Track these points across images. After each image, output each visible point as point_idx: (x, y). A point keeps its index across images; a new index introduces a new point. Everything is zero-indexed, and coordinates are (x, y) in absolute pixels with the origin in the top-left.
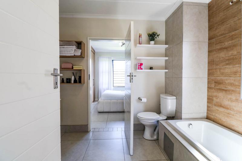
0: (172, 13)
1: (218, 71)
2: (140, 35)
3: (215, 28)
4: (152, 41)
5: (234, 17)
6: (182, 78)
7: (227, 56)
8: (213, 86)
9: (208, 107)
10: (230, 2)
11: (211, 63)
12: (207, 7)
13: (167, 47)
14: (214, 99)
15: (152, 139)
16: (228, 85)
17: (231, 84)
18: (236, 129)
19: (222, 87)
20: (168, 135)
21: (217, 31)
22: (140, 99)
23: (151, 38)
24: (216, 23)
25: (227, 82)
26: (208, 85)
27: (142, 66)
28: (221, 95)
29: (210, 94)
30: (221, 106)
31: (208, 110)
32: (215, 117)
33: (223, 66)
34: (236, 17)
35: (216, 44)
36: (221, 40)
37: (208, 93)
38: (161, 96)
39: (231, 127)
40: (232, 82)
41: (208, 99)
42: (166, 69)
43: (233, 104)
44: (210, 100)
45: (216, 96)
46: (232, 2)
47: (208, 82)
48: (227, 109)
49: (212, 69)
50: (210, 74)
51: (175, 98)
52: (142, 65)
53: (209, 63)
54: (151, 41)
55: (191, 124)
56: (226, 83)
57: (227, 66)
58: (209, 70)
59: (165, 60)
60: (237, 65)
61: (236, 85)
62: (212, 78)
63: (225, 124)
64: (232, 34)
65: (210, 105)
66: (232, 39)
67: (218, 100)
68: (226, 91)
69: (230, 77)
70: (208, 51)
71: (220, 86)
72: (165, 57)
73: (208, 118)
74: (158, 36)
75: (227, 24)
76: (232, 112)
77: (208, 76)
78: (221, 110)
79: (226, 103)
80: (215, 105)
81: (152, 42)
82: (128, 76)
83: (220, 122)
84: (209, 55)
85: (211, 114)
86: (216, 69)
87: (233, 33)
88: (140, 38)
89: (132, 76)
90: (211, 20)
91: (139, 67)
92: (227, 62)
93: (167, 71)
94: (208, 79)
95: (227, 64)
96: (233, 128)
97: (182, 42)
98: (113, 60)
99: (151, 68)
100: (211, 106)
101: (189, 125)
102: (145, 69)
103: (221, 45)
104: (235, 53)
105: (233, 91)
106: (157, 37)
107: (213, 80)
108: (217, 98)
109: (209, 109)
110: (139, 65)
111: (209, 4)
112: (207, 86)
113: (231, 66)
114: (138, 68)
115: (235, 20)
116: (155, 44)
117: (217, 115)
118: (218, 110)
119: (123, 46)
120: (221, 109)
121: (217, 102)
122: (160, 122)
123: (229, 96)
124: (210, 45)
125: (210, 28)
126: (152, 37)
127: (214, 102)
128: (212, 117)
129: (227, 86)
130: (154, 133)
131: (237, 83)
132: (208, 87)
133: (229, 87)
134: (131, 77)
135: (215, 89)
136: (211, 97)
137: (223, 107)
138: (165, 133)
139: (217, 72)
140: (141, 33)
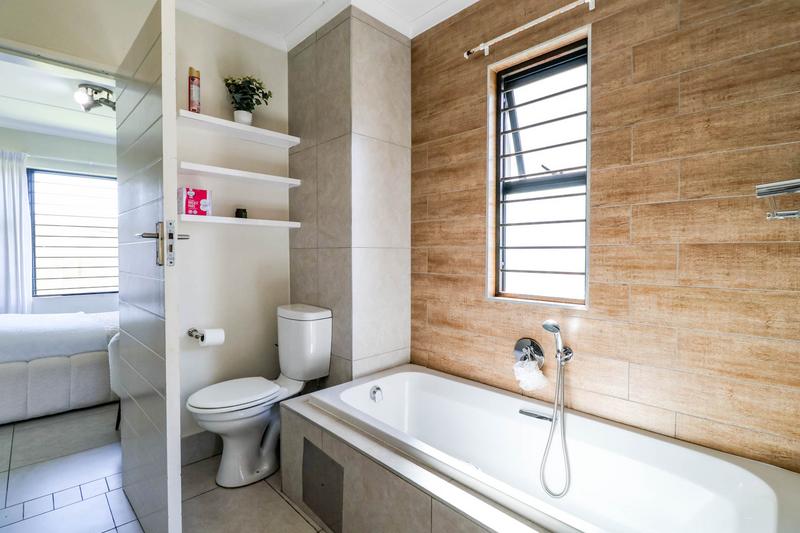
0: (314, 31)
1: (437, 229)
2: (195, 75)
3: (428, 112)
4: (244, 109)
5: (472, 93)
6: (350, 248)
7: (456, 190)
8: (424, 269)
9: (414, 329)
10: (463, 50)
11: (419, 207)
12: (409, 50)
13: (298, 146)
14: (429, 305)
15: (256, 476)
16: (460, 266)
17: (466, 264)
18: (481, 375)
19: (446, 271)
20: (319, 446)
21: (432, 122)
22: (197, 337)
23: (238, 96)
24: (431, 100)
25: (456, 257)
26: (412, 269)
27: (202, 202)
28: (444, 292)
29: (418, 293)
30: (445, 322)
31: (413, 338)
32: (432, 355)
33: (447, 217)
34: (476, 93)
35: (430, 158)
36: (442, 148)
37: (412, 290)
38: (282, 312)
39: (467, 373)
40: (468, 257)
41: (414, 307)
42: (292, 219)
43: (471, 314)
44: (418, 309)
45: (432, 298)
46: (469, 53)
47: (413, 260)
48: (458, 326)
49: (421, 225)
50: (416, 238)
51: (328, 313)
52: (205, 197)
53: (414, 206)
54: (238, 109)
55: (378, 389)
56: (453, 260)
57: (456, 218)
58: (414, 226)
59: (290, 190)
60: (478, 216)
61: (475, 266)
62: (423, 248)
63: (455, 368)
64: (466, 136)
65: (418, 324)
66: (467, 150)
67: (437, 308)
68: (455, 281)
69: (464, 244)
70: (413, 175)
71: (440, 269)
72: (290, 177)
73: (415, 361)
74: (265, 96)
75: (456, 109)
76: (469, 335)
77: (412, 245)
78: (445, 334)
79: (455, 312)
80: (431, 322)
81: (244, 116)
82: (146, 236)
83: (444, 364)
84: (413, 186)
85: (423, 348)
86: (430, 225)
87: (469, 134)
88: (194, 88)
89: (171, 236)
90: (419, 88)
91: (192, 204)
92: (456, 207)
93: (297, 225)
94: (413, 251)
95: (457, 212)
96: (472, 374)
97: (348, 133)
98: (30, 172)
99: (240, 213)
100: (422, 326)
101: (375, 392)
102: (216, 214)
103: (444, 162)
104: (473, 184)
105: (469, 280)
106: (263, 102)
107: (425, 254)
108: (435, 303)
109: (417, 334)
110: (188, 197)
111: (413, 42)
112: (409, 272)
113: (466, 218)
114: (187, 209)
115: (473, 101)
116: (254, 123)
117: (436, 348)
118: (438, 335)
119: (93, 110)
120: (446, 331)
121: (434, 315)
122: (286, 407)
123: (462, 295)
124: (416, 157)
125: (417, 111)
126: (243, 95)
127: (429, 314)
128: (424, 355)
129: (457, 269)
130: (259, 454)
131: (477, 261)
132: (412, 274)
133: (461, 271)
134: (167, 242)
135: (429, 280)
136: (420, 302)
137: (449, 324)
138: (307, 442)
139: (434, 232)
140: (196, 68)
